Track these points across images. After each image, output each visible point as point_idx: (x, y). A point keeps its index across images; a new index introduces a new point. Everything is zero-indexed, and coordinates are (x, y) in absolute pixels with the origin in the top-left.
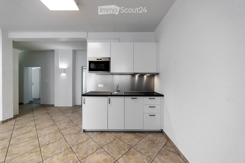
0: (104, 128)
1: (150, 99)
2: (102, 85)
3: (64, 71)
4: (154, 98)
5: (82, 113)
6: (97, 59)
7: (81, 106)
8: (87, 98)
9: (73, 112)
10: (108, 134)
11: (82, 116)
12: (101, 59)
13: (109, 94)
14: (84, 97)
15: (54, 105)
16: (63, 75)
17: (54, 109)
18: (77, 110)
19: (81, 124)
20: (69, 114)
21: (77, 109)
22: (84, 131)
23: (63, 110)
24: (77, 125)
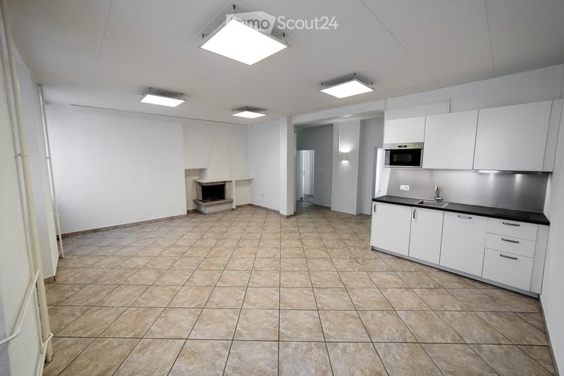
0: (404, 253)
1: (507, 224)
2: (408, 187)
3: (346, 156)
4: (519, 225)
5: (370, 227)
6: (400, 147)
7: (370, 217)
8: (379, 205)
9: (357, 223)
10: (409, 263)
11: (370, 231)
12: (406, 146)
13: (416, 204)
14: (374, 203)
15: (330, 208)
16: (345, 163)
17: (331, 213)
18: (363, 221)
19: (369, 241)
20: (352, 225)
21: (363, 219)
22: (373, 249)
23: (344, 218)
24: (363, 240)
